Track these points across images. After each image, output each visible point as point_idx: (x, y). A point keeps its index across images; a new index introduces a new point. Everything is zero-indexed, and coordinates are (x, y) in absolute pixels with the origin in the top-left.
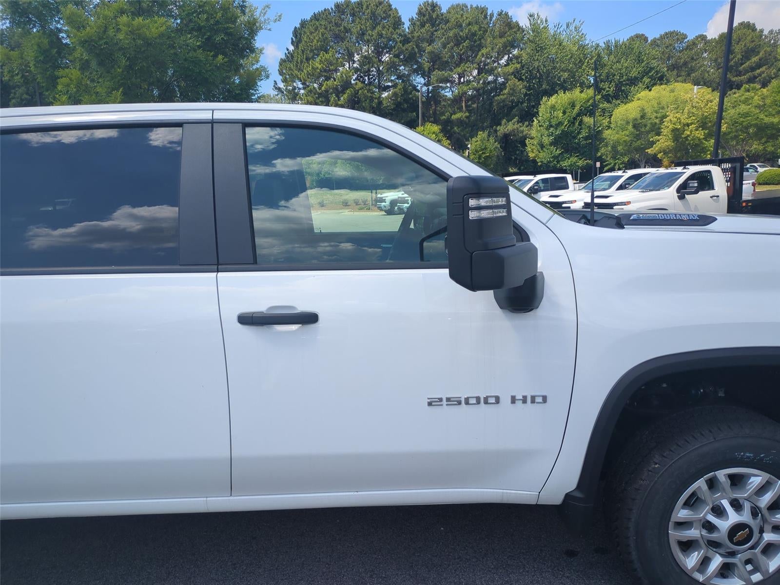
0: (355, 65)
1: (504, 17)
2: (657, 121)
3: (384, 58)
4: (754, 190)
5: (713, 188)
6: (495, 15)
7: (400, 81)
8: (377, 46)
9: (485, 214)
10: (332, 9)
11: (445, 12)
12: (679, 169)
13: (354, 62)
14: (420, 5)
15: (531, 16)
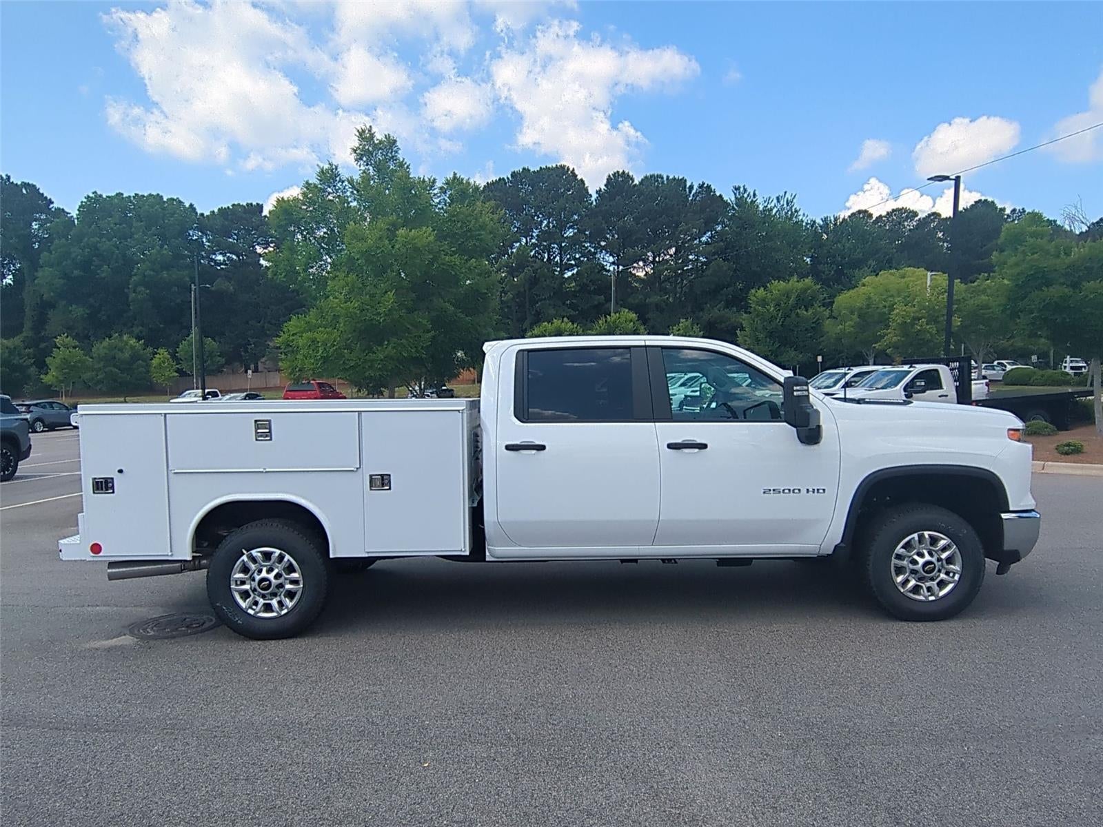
0: (533, 241)
1: (706, 189)
2: (886, 310)
3: (568, 233)
4: (988, 391)
5: (941, 388)
6: (695, 187)
7: (586, 259)
8: (559, 220)
9: (799, 393)
10: (508, 178)
11: (638, 183)
12: (906, 368)
13: (532, 237)
14: (609, 176)
15: (736, 189)
